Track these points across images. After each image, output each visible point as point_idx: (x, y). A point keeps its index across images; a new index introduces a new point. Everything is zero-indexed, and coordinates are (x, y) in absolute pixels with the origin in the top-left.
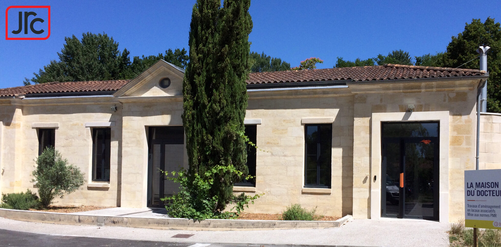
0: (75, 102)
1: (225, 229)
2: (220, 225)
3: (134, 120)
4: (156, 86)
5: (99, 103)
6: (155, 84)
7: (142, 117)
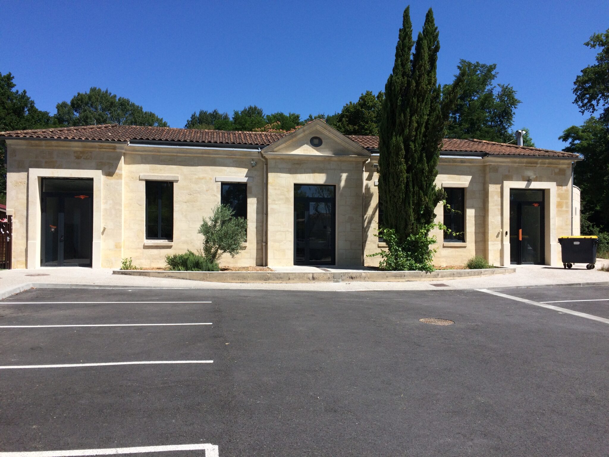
0: (202, 153)
1: (449, 278)
2: (446, 275)
3: (281, 177)
4: (307, 144)
5: (233, 157)
6: (306, 142)
7: (291, 175)
